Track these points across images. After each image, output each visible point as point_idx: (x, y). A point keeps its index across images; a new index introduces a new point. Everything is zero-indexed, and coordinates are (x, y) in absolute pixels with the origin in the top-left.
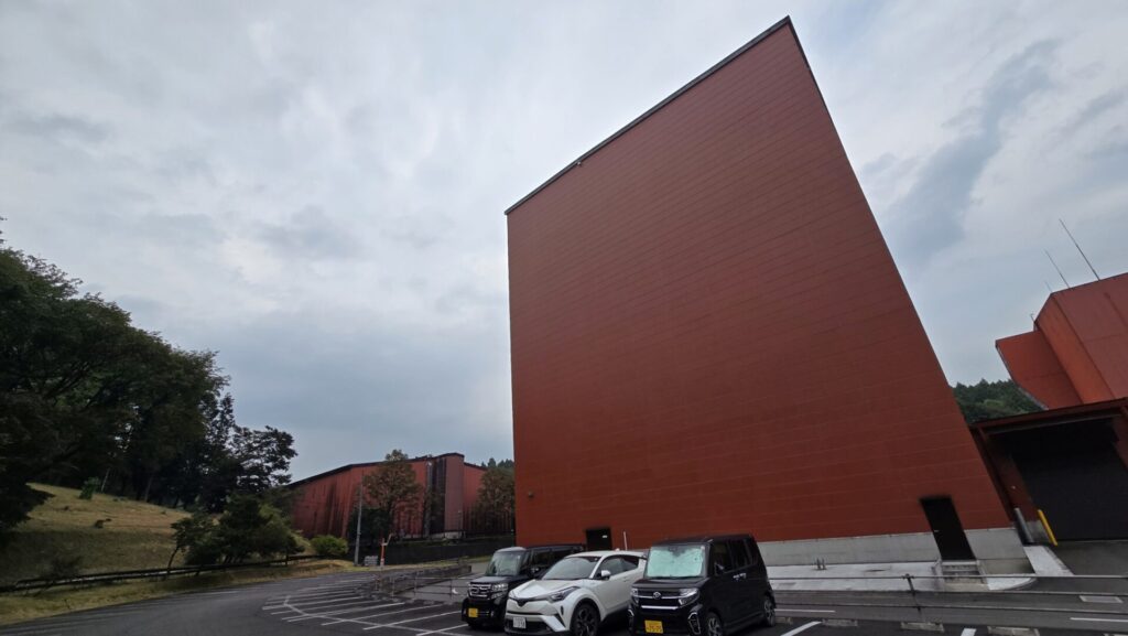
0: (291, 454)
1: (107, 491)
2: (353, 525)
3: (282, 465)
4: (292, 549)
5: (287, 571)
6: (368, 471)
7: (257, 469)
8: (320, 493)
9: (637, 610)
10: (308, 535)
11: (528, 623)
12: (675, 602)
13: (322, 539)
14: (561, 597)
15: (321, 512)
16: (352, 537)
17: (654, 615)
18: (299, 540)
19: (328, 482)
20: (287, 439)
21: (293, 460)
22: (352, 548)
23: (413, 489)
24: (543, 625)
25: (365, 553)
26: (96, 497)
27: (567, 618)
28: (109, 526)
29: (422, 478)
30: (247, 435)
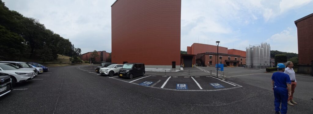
0: (81, 51)
1: (65, 55)
2: (90, 59)
3: (80, 52)
4: (82, 62)
5: (81, 64)
6: (91, 53)
7: (78, 53)
8: (85, 55)
9: (119, 73)
10: (84, 60)
11: (102, 73)
12: (125, 72)
13: (86, 61)
14: (107, 70)
15: (86, 58)
16: (90, 61)
17: (121, 74)
18: (82, 61)
19: (86, 54)
20: (80, 49)
21: (81, 52)
22: (90, 62)
23: (98, 55)
24: (104, 73)
25: (92, 63)
26: (64, 56)
27: (108, 73)
28: (65, 59)
29: (99, 54)
30: (76, 49)
